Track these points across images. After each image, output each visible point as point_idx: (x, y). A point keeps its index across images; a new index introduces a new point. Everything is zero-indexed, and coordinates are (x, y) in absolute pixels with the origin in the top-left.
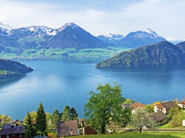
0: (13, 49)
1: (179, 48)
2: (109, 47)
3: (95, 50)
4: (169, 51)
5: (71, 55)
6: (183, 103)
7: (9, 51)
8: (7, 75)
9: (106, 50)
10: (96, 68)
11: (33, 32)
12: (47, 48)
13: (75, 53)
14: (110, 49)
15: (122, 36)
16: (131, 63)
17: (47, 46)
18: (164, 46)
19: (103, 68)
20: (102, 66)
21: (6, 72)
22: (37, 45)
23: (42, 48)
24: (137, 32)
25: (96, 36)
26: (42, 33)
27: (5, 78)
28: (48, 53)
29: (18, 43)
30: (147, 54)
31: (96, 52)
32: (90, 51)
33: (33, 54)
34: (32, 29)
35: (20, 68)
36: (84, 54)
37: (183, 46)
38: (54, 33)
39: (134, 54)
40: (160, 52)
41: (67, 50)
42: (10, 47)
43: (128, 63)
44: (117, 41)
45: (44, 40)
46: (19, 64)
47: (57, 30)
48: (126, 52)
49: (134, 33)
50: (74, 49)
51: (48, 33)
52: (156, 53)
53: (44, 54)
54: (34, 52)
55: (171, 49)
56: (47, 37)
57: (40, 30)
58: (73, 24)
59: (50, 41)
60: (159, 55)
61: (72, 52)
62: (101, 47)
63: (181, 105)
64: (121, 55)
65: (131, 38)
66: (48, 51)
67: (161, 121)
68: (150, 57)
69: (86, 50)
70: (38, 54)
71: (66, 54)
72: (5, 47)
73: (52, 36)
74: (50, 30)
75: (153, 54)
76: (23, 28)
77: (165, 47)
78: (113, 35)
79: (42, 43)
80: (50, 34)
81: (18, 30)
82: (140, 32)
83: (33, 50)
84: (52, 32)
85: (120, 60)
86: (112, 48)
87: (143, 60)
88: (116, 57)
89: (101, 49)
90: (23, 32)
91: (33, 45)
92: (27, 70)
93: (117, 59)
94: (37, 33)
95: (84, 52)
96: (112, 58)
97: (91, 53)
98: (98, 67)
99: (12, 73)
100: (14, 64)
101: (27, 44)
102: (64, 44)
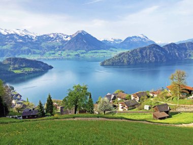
0: (38, 51)
1: (165, 49)
2: (111, 49)
3: (100, 51)
4: (157, 51)
5: (82, 55)
6: (153, 93)
7: (34, 53)
8: (33, 72)
9: (109, 51)
10: (101, 65)
11: (53, 38)
12: (64, 50)
13: (84, 54)
14: (111, 50)
15: (121, 40)
16: (128, 62)
17: (63, 49)
18: (153, 47)
19: (106, 65)
20: (105, 64)
21: (32, 69)
22: (56, 48)
23: (60, 50)
24: (133, 37)
25: (101, 40)
26: (60, 38)
27: (31, 73)
28: (64, 54)
29: (41, 47)
30: (140, 54)
31: (101, 53)
32: (96, 52)
33: (53, 55)
34: (52, 36)
35: (43, 66)
36: (92, 55)
37: (168, 48)
38: (69, 39)
39: (130, 54)
40: (150, 52)
41: (78, 52)
42: (35, 50)
43: (125, 61)
44: (117, 44)
45: (61, 44)
46: (42, 63)
47: (71, 36)
48: (124, 53)
49: (131, 38)
50: (84, 51)
51: (64, 39)
52: (147, 54)
53: (61, 55)
54: (54, 54)
56: (63, 42)
57: (58, 36)
58: (83, 32)
59: (66, 45)
60: (149, 55)
61: (82, 53)
62: (104, 49)
63: (151, 95)
64: (120, 55)
65: (128, 41)
66: (64, 52)
67: (133, 106)
68: (142, 56)
69: (93, 51)
70: (57, 55)
71: (78, 55)
72: (32, 50)
73: (67, 41)
74: (66, 37)
75: (144, 55)
76: (45, 35)
77: (154, 49)
78: (114, 40)
79: (59, 47)
80: (66, 39)
81: (41, 36)
82: (135, 37)
83: (53, 52)
84: (67, 37)
85: (119, 59)
86: (114, 49)
88: (116, 57)
89: (105, 51)
90: (45, 38)
91: (53, 48)
92: (49, 68)
93: (117, 58)
94: (56, 39)
95: (92, 53)
96: (113, 58)
97: (98, 54)
98: (103, 65)
99: (37, 70)
100: (39, 63)
101: (48, 47)
102: (76, 47)
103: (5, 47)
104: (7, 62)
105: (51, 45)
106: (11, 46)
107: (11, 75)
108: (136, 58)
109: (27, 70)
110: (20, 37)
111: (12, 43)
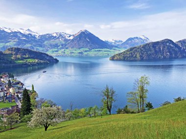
3: (103, 50)
5: (86, 53)
8: (37, 63)
11: (56, 37)
12: (67, 48)
13: (88, 52)
16: (141, 56)
17: (67, 47)
19: (116, 60)
21: (37, 60)
22: (59, 46)
23: (63, 48)
26: (63, 37)
27: (36, 65)
28: (68, 52)
29: (44, 45)
30: (153, 49)
32: (100, 51)
33: (56, 53)
34: (55, 35)
35: (48, 58)
36: (95, 53)
38: (71, 38)
39: (142, 49)
40: (164, 47)
41: (82, 50)
43: (138, 56)
45: (64, 43)
47: (73, 35)
48: (135, 47)
49: (132, 39)
50: (87, 49)
51: (67, 38)
52: (160, 49)
53: (64, 52)
55: (172, 46)
56: (66, 40)
57: (60, 35)
59: (69, 43)
60: (163, 50)
61: (86, 51)
62: (107, 48)
64: (131, 49)
65: (130, 42)
66: (67, 50)
68: (156, 51)
69: (97, 50)
70: (60, 52)
71: (81, 53)
73: (70, 40)
74: (68, 36)
76: (48, 34)
78: (115, 41)
79: (62, 45)
80: (69, 38)
81: (44, 35)
83: (56, 50)
84: (70, 37)
85: (131, 53)
87: (150, 54)
89: (108, 50)
91: (56, 46)
92: (54, 61)
93: (128, 53)
94: (58, 38)
95: (96, 51)
96: (124, 52)
99: (42, 61)
100: (43, 55)
101: (51, 45)
102: (79, 45)
103: (8, 44)
104: (8, 52)
105: (54, 43)
106: (15, 43)
107: (12, 65)
108: (149, 53)
109: (31, 61)
110: (24, 35)
111: (15, 40)
